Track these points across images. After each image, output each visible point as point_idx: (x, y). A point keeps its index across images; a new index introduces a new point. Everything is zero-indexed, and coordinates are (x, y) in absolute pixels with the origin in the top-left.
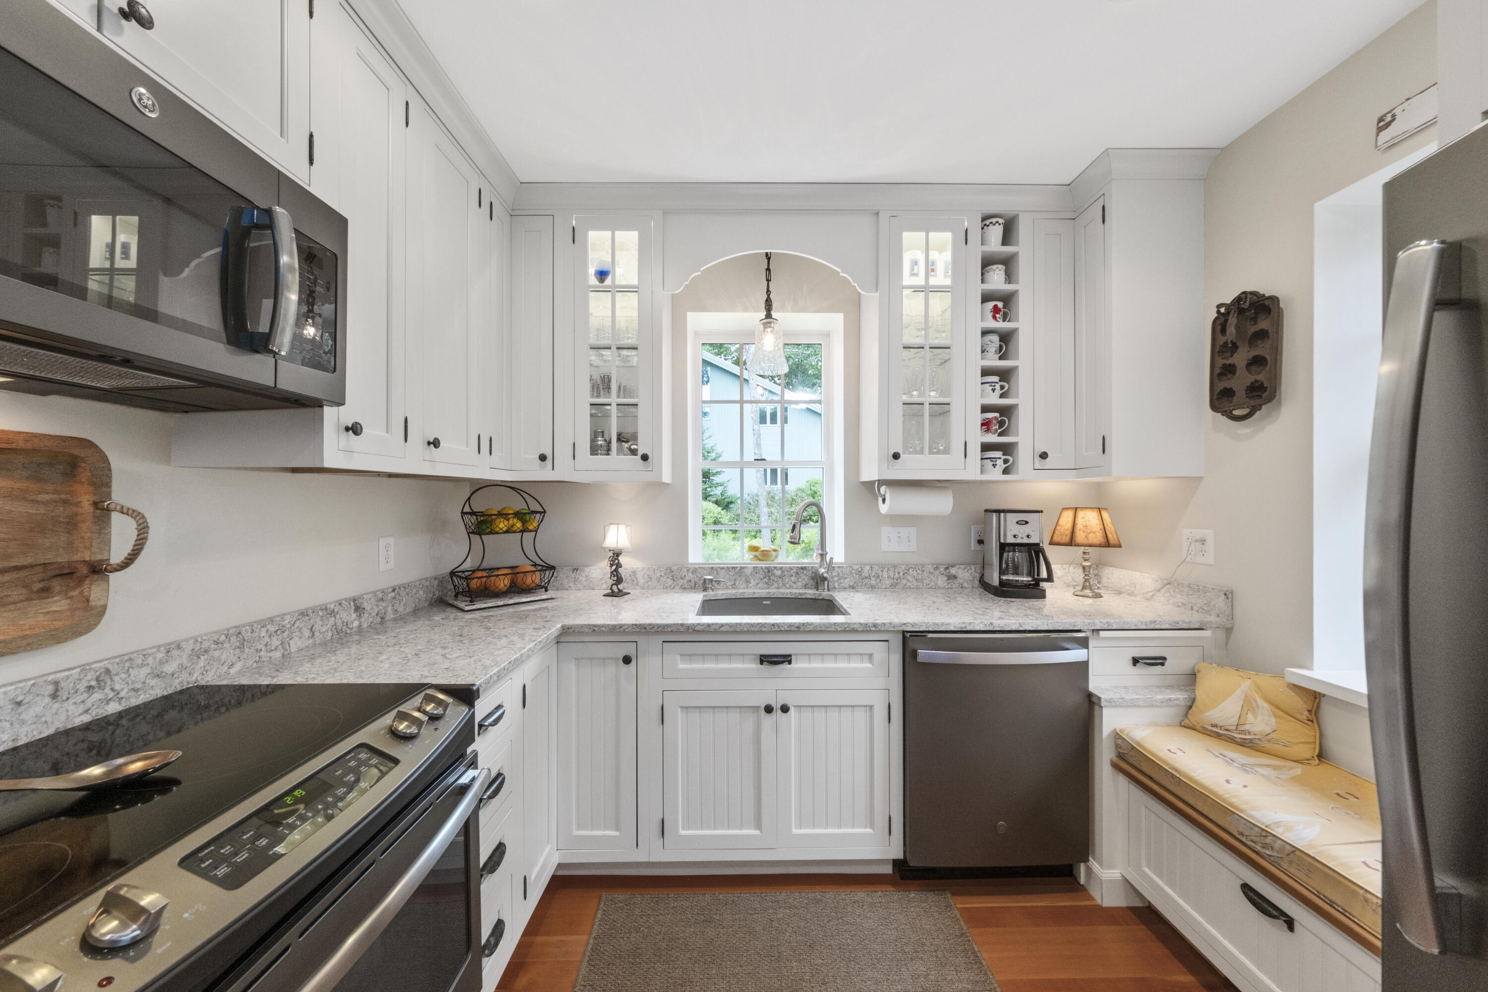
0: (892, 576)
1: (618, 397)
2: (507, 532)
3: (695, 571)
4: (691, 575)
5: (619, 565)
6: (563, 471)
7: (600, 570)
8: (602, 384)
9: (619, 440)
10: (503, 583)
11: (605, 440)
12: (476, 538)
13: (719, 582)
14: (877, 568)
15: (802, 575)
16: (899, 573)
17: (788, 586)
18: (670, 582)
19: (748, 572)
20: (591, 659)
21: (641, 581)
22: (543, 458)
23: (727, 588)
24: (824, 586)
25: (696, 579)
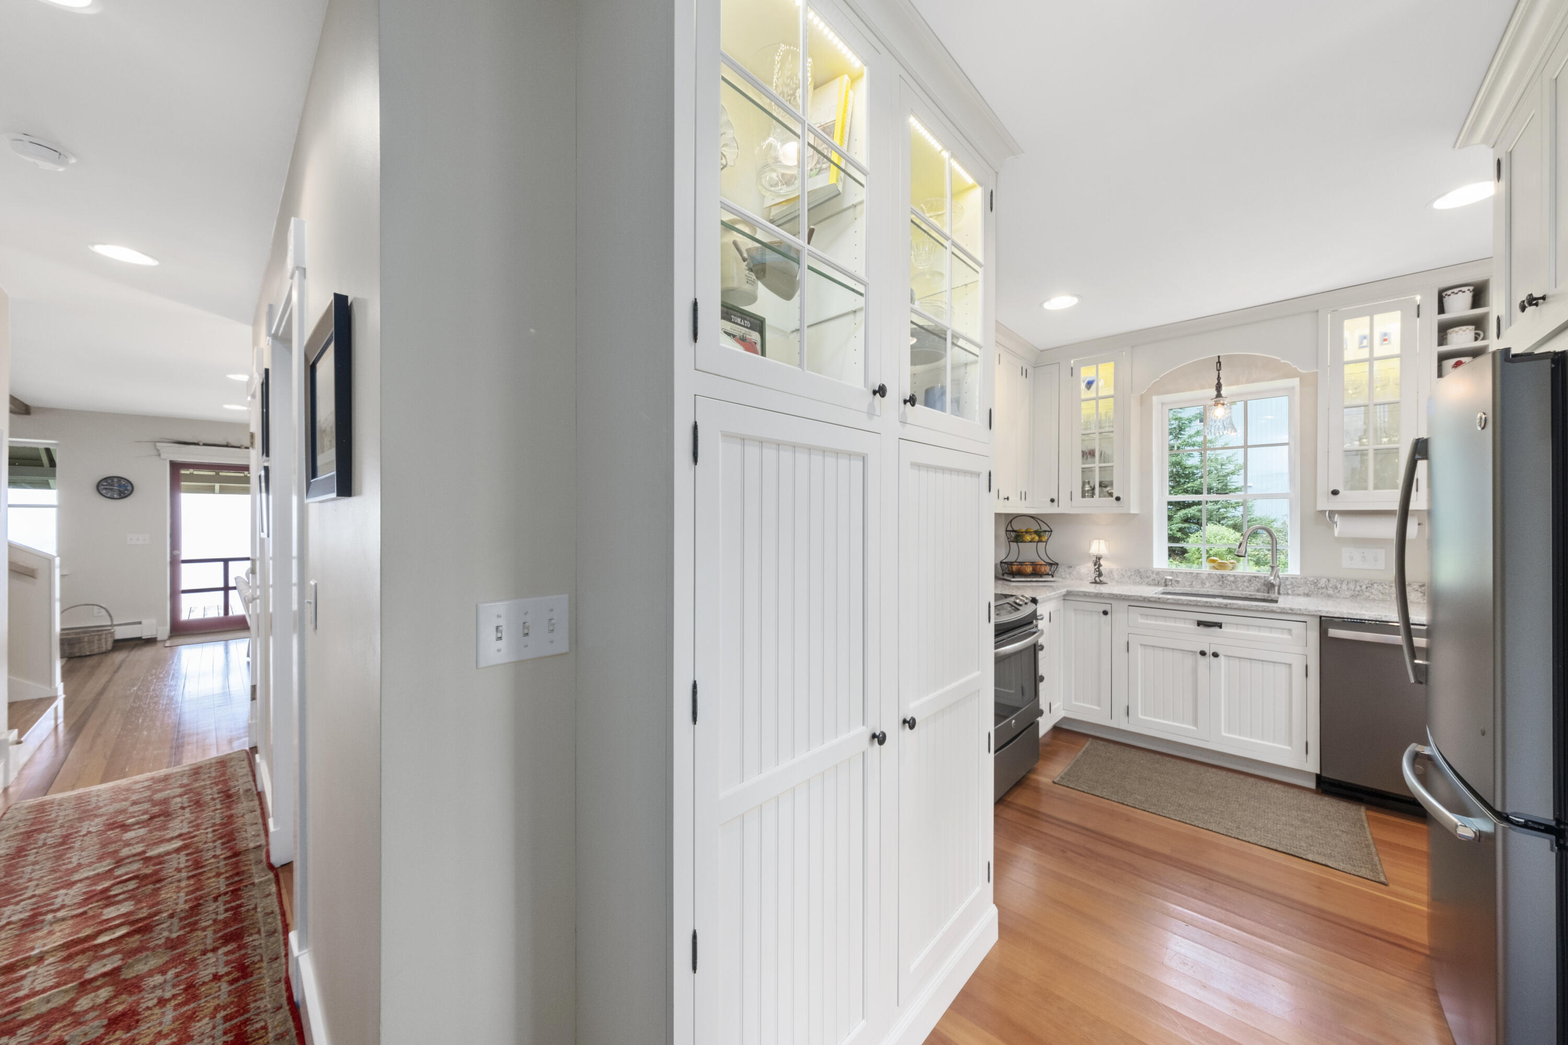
0: (1353, 588)
1: (1100, 462)
2: (1030, 542)
3: (1158, 573)
4: (1155, 576)
5: (1100, 565)
6: (1063, 508)
7: (1087, 569)
8: (1088, 454)
9: (1100, 485)
10: (1029, 569)
11: (1091, 487)
12: (1014, 545)
13: (1178, 582)
14: (1335, 581)
15: (1254, 582)
16: (1361, 586)
17: (1241, 589)
18: (1138, 579)
19: (1204, 577)
20: (1083, 611)
21: (1116, 577)
22: (1052, 501)
23: (1185, 586)
24: (1275, 590)
25: (1159, 579)
